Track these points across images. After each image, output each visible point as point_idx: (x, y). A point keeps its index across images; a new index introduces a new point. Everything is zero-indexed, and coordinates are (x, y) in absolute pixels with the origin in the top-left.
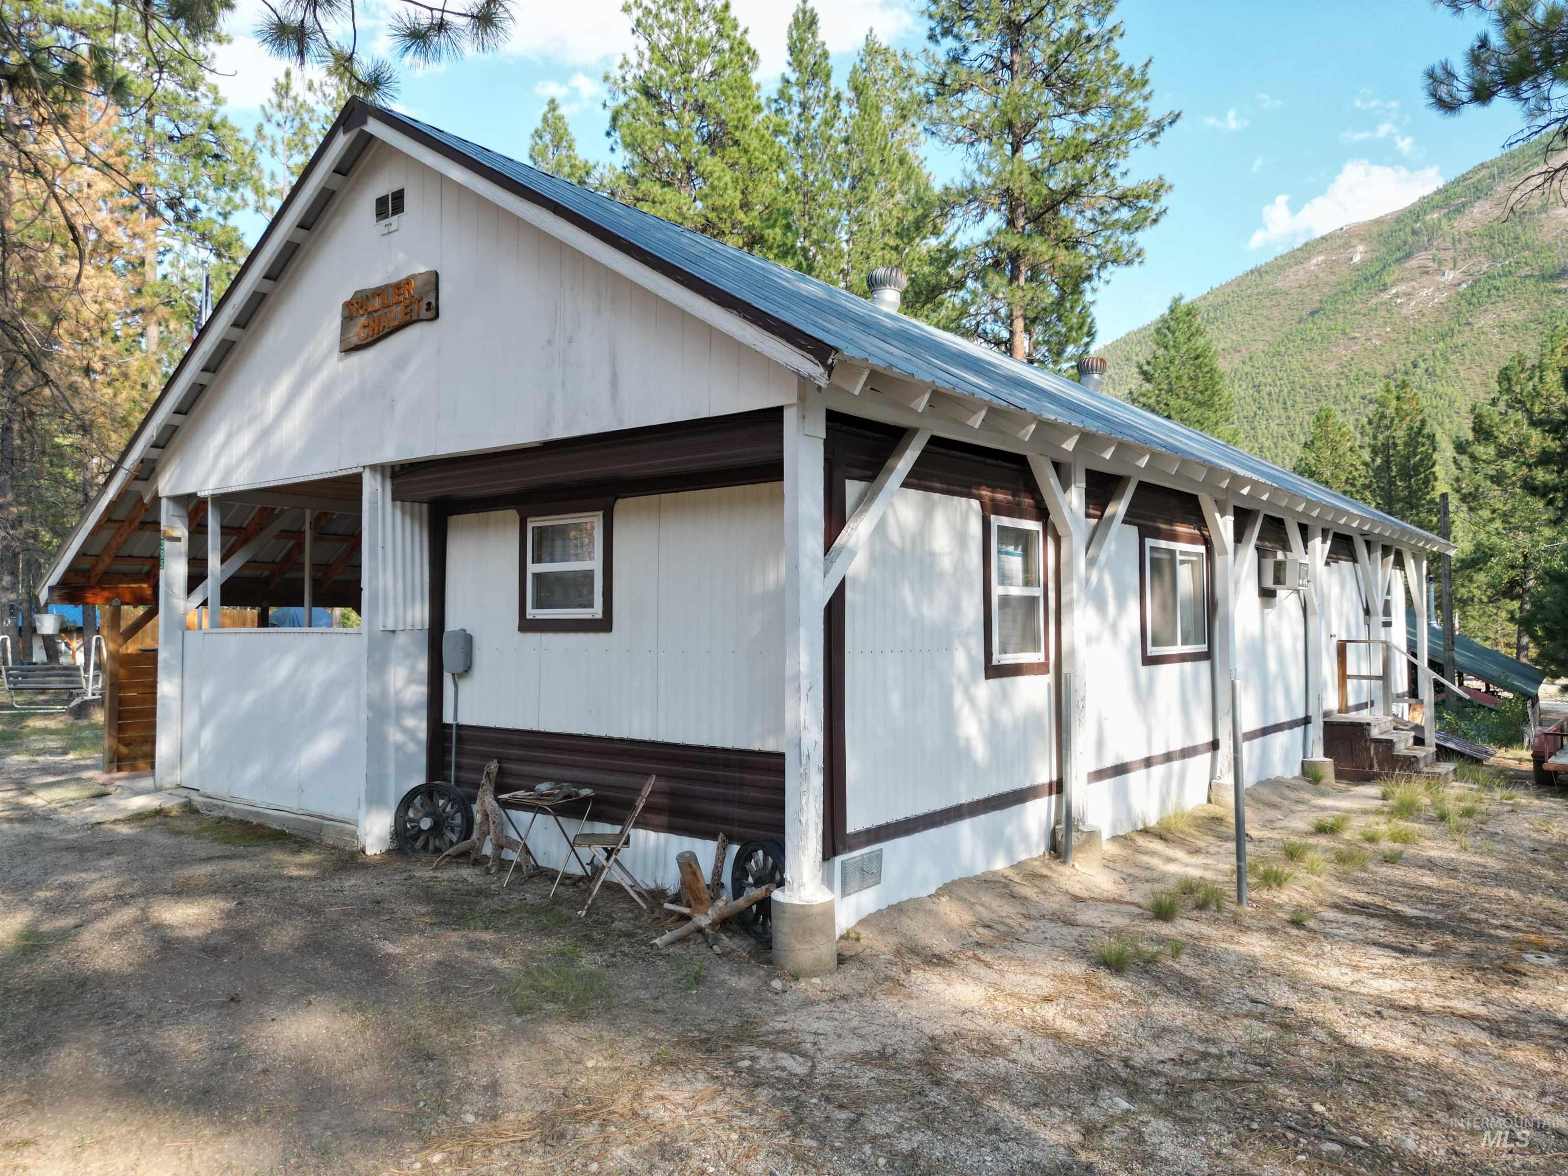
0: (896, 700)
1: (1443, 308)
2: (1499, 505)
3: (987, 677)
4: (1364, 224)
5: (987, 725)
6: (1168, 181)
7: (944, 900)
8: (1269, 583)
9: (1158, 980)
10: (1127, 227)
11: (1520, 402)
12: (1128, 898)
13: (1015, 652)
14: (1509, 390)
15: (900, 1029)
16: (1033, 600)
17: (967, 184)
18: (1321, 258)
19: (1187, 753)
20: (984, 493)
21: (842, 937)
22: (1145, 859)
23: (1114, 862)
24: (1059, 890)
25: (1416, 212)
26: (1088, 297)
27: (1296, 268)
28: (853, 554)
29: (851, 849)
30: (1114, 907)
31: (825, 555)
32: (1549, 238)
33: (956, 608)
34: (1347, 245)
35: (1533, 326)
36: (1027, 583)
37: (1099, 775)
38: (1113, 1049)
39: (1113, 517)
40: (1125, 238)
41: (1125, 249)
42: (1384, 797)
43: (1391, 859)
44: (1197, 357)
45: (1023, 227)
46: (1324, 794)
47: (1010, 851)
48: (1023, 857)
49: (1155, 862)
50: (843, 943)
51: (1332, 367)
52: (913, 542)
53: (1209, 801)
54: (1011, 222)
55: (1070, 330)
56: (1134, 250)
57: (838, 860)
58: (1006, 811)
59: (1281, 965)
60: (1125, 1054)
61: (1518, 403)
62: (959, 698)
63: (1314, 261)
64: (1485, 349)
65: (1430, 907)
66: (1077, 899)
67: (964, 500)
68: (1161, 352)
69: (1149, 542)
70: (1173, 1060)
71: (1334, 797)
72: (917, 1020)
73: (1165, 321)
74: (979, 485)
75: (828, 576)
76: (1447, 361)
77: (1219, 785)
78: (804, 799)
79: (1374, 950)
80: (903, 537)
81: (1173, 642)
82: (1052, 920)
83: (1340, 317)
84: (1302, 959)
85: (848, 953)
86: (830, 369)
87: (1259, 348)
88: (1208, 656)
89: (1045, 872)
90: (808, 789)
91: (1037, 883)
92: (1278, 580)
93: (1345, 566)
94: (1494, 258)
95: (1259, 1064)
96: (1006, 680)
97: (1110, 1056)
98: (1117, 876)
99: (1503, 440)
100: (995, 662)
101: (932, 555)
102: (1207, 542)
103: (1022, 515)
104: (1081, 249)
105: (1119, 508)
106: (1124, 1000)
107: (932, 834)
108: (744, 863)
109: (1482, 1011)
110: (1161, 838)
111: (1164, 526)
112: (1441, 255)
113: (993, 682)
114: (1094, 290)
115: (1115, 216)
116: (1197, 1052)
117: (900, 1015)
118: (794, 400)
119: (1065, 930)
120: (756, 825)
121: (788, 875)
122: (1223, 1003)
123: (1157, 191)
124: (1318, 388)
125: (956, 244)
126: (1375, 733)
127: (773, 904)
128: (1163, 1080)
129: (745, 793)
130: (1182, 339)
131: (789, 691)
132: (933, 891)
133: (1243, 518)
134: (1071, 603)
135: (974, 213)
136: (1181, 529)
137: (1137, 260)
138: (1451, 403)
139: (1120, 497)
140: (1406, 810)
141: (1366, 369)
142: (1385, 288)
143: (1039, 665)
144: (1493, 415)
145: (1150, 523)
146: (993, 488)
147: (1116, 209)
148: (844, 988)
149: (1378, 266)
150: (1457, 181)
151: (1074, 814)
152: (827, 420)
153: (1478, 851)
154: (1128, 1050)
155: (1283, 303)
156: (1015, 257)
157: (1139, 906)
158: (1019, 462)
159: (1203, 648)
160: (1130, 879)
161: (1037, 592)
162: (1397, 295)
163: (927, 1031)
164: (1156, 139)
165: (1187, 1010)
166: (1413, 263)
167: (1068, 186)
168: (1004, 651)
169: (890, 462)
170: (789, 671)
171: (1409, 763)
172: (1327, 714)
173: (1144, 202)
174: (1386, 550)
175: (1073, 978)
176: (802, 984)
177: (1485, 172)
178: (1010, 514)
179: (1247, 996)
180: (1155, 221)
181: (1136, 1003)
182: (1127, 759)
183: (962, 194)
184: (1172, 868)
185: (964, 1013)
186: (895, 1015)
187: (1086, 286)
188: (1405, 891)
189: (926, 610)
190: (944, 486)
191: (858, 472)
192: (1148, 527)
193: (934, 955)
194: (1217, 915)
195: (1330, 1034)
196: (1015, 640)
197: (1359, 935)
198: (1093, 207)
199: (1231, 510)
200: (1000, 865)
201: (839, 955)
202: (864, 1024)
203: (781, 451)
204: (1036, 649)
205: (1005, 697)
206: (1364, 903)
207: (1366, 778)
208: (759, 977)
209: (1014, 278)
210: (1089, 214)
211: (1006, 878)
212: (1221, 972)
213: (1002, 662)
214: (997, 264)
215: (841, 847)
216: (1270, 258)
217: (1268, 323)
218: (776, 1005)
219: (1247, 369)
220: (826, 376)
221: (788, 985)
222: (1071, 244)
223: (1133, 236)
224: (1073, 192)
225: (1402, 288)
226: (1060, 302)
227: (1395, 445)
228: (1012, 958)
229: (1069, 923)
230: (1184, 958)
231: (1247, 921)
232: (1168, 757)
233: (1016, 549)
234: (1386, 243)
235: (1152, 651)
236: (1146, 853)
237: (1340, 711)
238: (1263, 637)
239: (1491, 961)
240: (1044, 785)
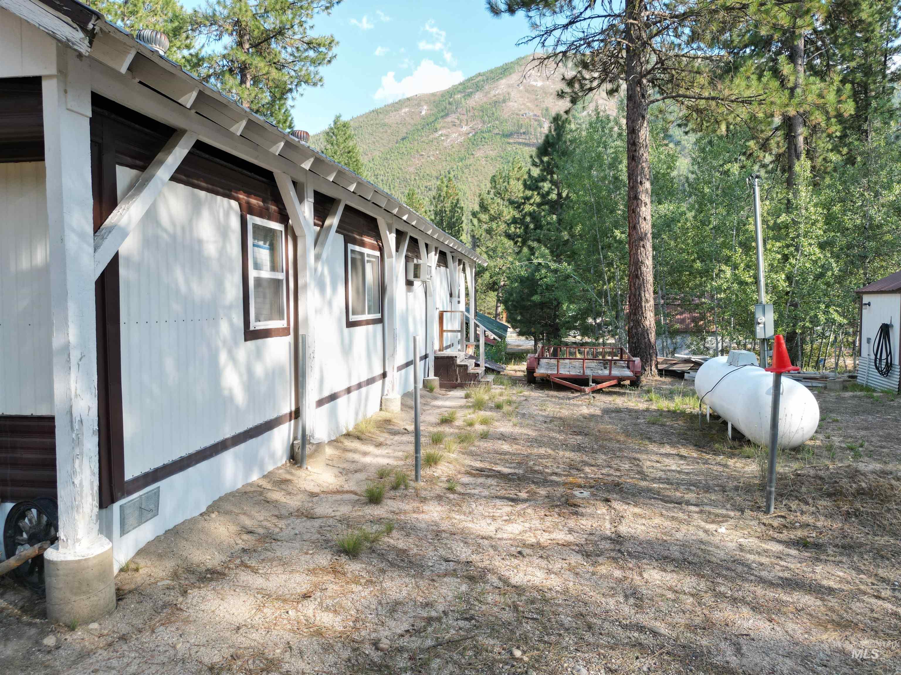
0: (169, 364)
1: (461, 144)
2: (490, 245)
3: (246, 340)
4: (427, 95)
5: (245, 377)
6: (337, 38)
7: (213, 516)
8: (411, 277)
9: (382, 556)
10: (313, 62)
11: (499, 194)
12: (346, 488)
13: (265, 320)
14: (495, 187)
15: (180, 664)
16: (277, 283)
17: (210, 12)
18: (407, 110)
19: (370, 381)
20: (241, 196)
21: (122, 570)
22: (350, 456)
23: (332, 460)
24: (299, 490)
25: (451, 92)
26: (289, 102)
27: (395, 113)
28: (124, 234)
29: (129, 493)
30: (339, 497)
31: (95, 231)
32: (506, 116)
33: (220, 285)
34: (419, 105)
35: (499, 159)
36: (274, 268)
37: (320, 403)
38: (363, 633)
39: (330, 227)
40: (312, 69)
41: (312, 76)
42: (467, 396)
43: (484, 436)
44: (349, 152)
45: (248, 49)
46: (436, 398)
47: (262, 466)
48: (270, 468)
49: (356, 457)
50: (124, 575)
51: (412, 169)
52: (183, 229)
53: (381, 409)
54: (240, 44)
55: (279, 122)
56: (317, 77)
57: (116, 506)
58: (260, 438)
59: (453, 525)
60: (374, 635)
61: (498, 194)
62: (223, 357)
63: (403, 111)
64: (479, 168)
65: (513, 465)
66: (313, 495)
67: (226, 200)
68: (329, 146)
69: (350, 246)
70: (407, 631)
71: (442, 399)
72: (195, 649)
73: (331, 129)
74: (238, 190)
75: (99, 251)
76: (463, 172)
77: (387, 400)
78: (77, 462)
79: (498, 502)
80: (173, 224)
81: (363, 313)
82: (298, 517)
83: (416, 143)
84: (462, 517)
85: (127, 587)
86: (91, 36)
87: (377, 154)
88: (380, 321)
89: (288, 477)
90: (82, 454)
91: (284, 487)
92: (416, 276)
93: (443, 269)
94: (484, 122)
95: (466, 619)
96: (260, 341)
97: (362, 642)
98: (336, 471)
99: (492, 212)
100: (252, 328)
101: (200, 242)
102: (381, 249)
103: (270, 218)
104: (285, 71)
105: (333, 221)
106: (363, 581)
107: (203, 466)
108: (17, 521)
109: (570, 538)
110: (358, 438)
111: (358, 237)
112: (461, 117)
113: (251, 344)
114: (293, 99)
115: (306, 54)
116: (423, 618)
117: (178, 646)
118: (53, 70)
119: (309, 523)
120: (32, 483)
121: (61, 534)
122: (428, 567)
123: (330, 43)
124: (405, 180)
125: (203, 53)
126: (459, 362)
127: (46, 564)
128: (406, 655)
129: (18, 455)
130: (341, 140)
131: (57, 362)
132: (204, 509)
133: (400, 235)
134: (305, 286)
135: (215, 33)
136: (367, 239)
137: (320, 84)
138: (465, 194)
139: (335, 214)
140: (479, 405)
141: (428, 172)
142: (436, 130)
143: (284, 329)
144: (488, 199)
145: (350, 234)
146: (248, 194)
147: (306, 50)
148: (124, 628)
149: (432, 119)
150: (470, 80)
151: (308, 432)
152: (93, 104)
153: (521, 426)
154: (375, 631)
155: (389, 131)
156: (243, 69)
157: (356, 494)
158: (269, 175)
159: (379, 316)
160: (344, 472)
161: (281, 276)
162: (441, 135)
163: (206, 660)
164: (329, 11)
165: (407, 580)
166: (449, 119)
167: (277, 27)
168: (258, 320)
169: (160, 156)
170: (57, 342)
171: (475, 376)
172: (435, 352)
173: (322, 49)
174: (460, 261)
175: (323, 569)
176: (79, 633)
177: (480, 78)
178: (261, 216)
179: (441, 557)
180: (329, 62)
181: (371, 582)
182: (336, 390)
183: (206, 18)
184: (368, 460)
185: (238, 628)
186: (174, 647)
187: (289, 95)
188: (499, 457)
189: (195, 286)
190: (210, 186)
191: (129, 160)
192: (350, 236)
193: (208, 571)
194: (405, 492)
195: (500, 579)
196: (266, 311)
197: (486, 493)
198: (292, 46)
199: (394, 231)
200: (255, 477)
201: (118, 590)
202: (145, 667)
203: (42, 125)
204: (281, 318)
205: (259, 354)
206: (482, 468)
207: (454, 387)
208: (29, 638)
209: (243, 82)
210: (289, 50)
211: (260, 487)
212: (420, 539)
213: (257, 328)
214: (231, 71)
215: (119, 494)
216: (382, 105)
217: (381, 141)
218: (46, 667)
219: (371, 165)
220: (87, 42)
221: (63, 637)
222: (280, 66)
223: (316, 69)
224: (280, 33)
225: (443, 132)
226: (272, 104)
227: (445, 211)
228: (272, 560)
229: (311, 517)
230: (395, 533)
231: (423, 493)
232: (359, 386)
233: (265, 244)
234: (437, 107)
235: (352, 318)
236: (350, 451)
237: (440, 350)
238: (407, 309)
239: (559, 500)
240: (286, 414)
